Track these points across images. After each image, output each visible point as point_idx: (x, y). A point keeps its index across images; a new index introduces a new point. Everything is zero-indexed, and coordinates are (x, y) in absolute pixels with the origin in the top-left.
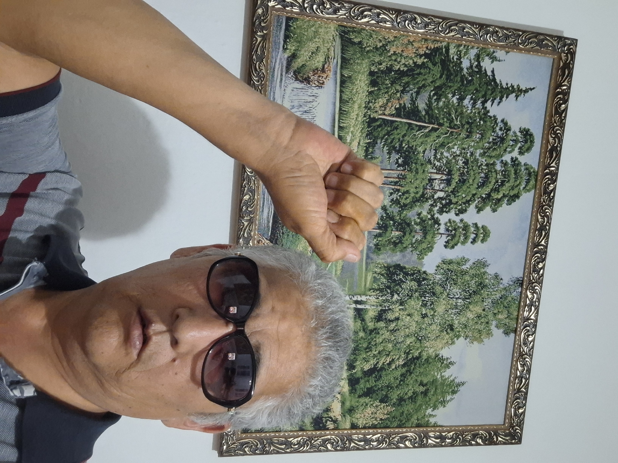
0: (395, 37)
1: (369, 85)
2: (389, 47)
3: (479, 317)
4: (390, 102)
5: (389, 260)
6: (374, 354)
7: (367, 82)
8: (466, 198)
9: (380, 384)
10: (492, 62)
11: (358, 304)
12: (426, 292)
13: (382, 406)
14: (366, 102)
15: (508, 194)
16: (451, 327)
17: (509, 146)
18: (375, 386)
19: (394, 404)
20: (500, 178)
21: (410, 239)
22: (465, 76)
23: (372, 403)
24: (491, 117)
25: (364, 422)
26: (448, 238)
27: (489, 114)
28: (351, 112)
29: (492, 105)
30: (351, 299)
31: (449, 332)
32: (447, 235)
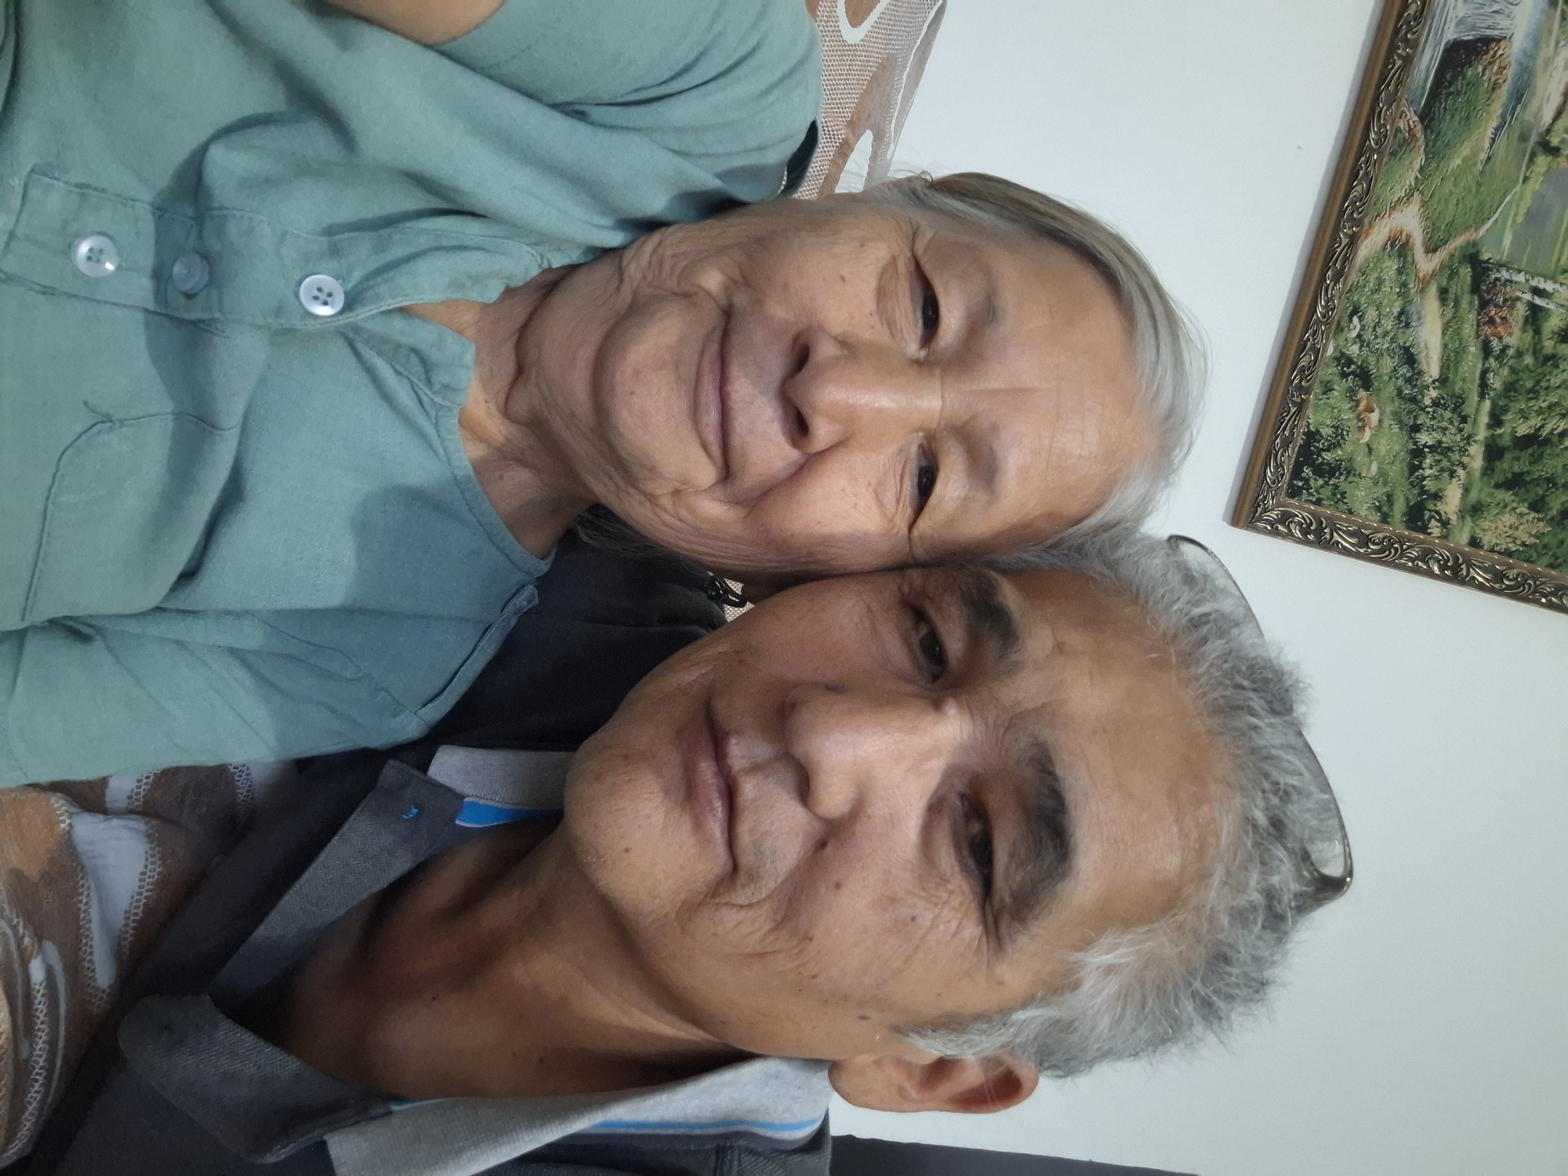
6: (1540, 407)
9: (1536, 471)
11: (1536, 295)
13: (1531, 519)
18: (1528, 472)
19: (1552, 519)
23: (1514, 505)
25: (1494, 541)
30: (1527, 281)
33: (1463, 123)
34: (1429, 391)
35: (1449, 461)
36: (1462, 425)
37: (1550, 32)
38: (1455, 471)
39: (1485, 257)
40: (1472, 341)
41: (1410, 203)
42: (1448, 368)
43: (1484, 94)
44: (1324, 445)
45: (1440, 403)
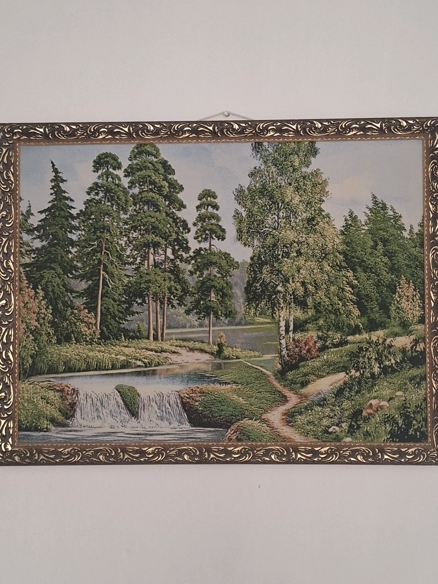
0: (22, 321)
1: (69, 342)
2: (32, 327)
3: (297, 189)
4: (83, 319)
5: (242, 300)
6: (342, 306)
7: (68, 346)
8: (171, 222)
9: (375, 295)
10: (32, 214)
11: (289, 329)
12: (273, 254)
13: (400, 290)
14: (86, 344)
15: (163, 175)
16: (310, 220)
17: (113, 182)
18: (377, 300)
19: (397, 277)
20: (147, 187)
21: (218, 280)
22: (49, 242)
23: (396, 303)
24: (86, 208)
25: (418, 308)
26: (214, 237)
28: (98, 359)
29: (74, 208)
30: (284, 337)
31: (316, 222)
32: (212, 239)
33: (223, 404)
34: (352, 375)
35: (384, 350)
36: (364, 349)
38: (388, 345)
39: (279, 366)
40: (321, 359)
41: (268, 419)
42: (339, 368)
43: (207, 396)
44: (395, 427)
45: (356, 367)
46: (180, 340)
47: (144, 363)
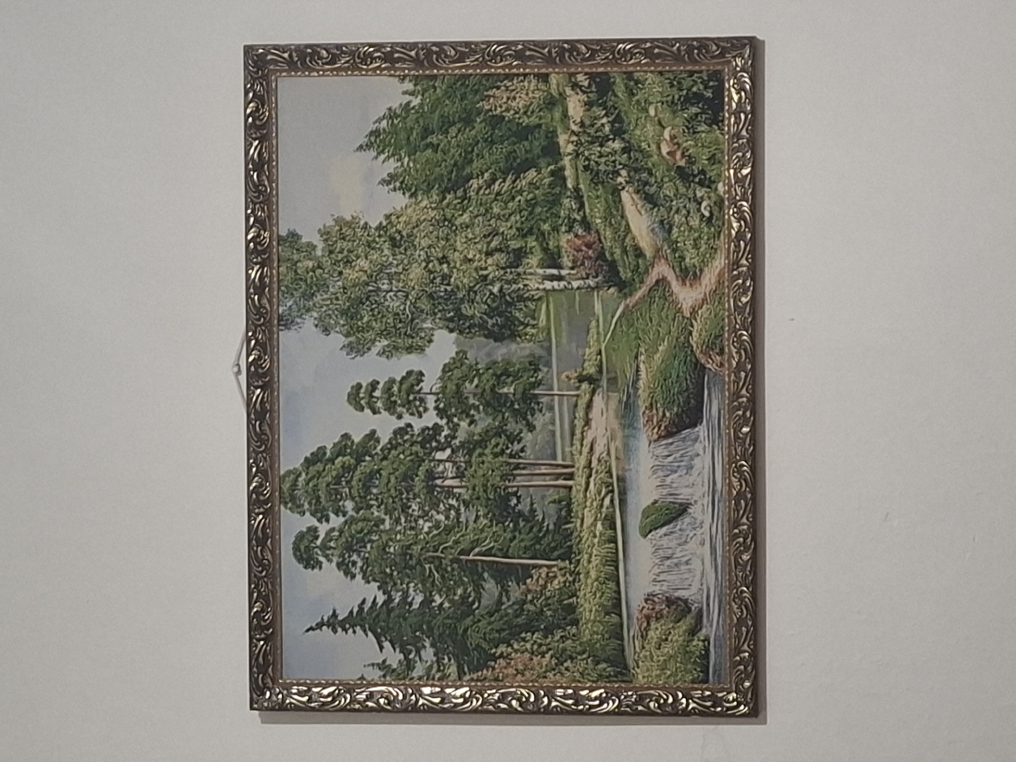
0: (545, 677)
1: (576, 607)
2: (553, 662)
3: (348, 262)
4: (541, 586)
5: (514, 346)
6: (522, 195)
7: (581, 609)
8: (397, 452)
9: (506, 148)
10: (384, 661)
13: (499, 110)
14: (579, 582)
15: (326, 464)
16: (394, 244)
17: (336, 540)
18: (515, 144)
19: (480, 114)
20: (344, 488)
21: (483, 381)
22: (427, 637)
23: (517, 116)
24: (375, 580)
25: (526, 84)
26: (419, 387)
27: (378, 584)
28: (601, 565)
29: (375, 598)
30: (569, 283)
31: (396, 235)
32: (422, 391)
33: (668, 375)
34: (625, 181)
35: (589, 134)
36: (587, 163)
37: (617, 458)
38: (581, 127)
39: (612, 290)
40: (601, 227)
41: (691, 307)
42: (614, 202)
43: (657, 399)
44: (702, 117)
45: (613, 174)
46: (572, 440)
47: (607, 494)
